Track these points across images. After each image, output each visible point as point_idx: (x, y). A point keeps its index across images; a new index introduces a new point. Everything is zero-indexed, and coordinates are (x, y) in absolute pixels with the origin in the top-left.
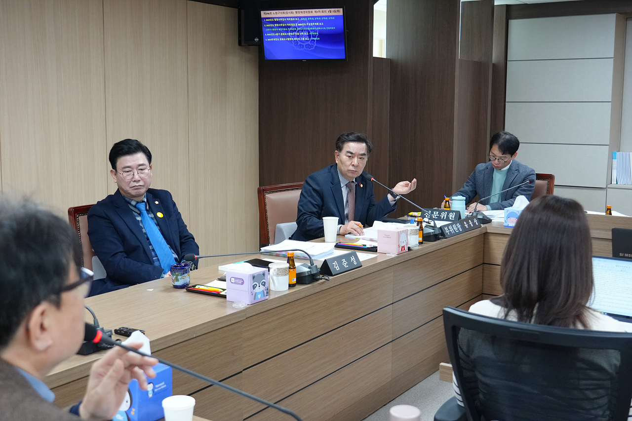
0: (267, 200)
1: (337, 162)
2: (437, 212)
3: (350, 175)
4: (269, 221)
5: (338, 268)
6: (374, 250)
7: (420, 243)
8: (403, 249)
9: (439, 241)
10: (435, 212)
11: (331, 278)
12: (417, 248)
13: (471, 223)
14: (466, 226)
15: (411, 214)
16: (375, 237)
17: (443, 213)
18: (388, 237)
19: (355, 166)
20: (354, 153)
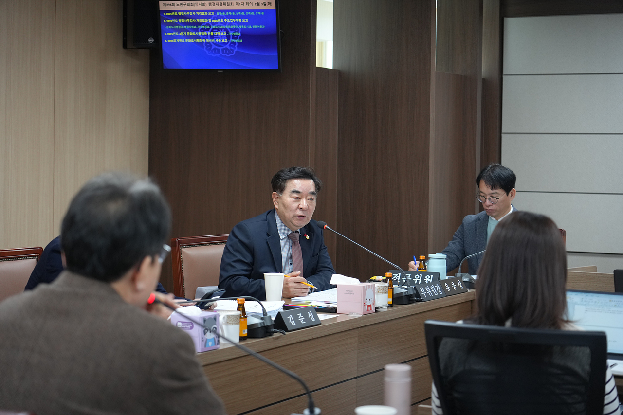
0: (183, 256)
2: (410, 275)
4: (186, 284)
5: (293, 324)
6: (333, 310)
7: (390, 305)
8: (369, 308)
9: (414, 304)
11: (286, 333)
12: (386, 309)
13: (454, 286)
14: (448, 288)
15: (374, 278)
17: (417, 275)
18: (350, 294)
19: (303, 210)
20: (302, 193)
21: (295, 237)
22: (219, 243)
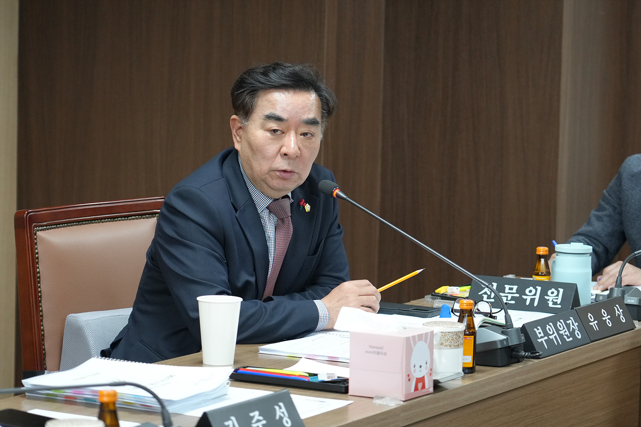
0: (40, 249)
1: (237, 146)
2: (515, 287)
3: (275, 183)
4: (46, 306)
6: (339, 387)
7: (468, 371)
8: (420, 385)
9: (520, 366)
10: (507, 287)
12: (459, 383)
13: (606, 317)
14: (594, 324)
15: (442, 290)
16: (343, 354)
17: (531, 288)
18: (378, 353)
19: (289, 158)
20: (287, 120)
21: (283, 209)
22: (121, 217)
